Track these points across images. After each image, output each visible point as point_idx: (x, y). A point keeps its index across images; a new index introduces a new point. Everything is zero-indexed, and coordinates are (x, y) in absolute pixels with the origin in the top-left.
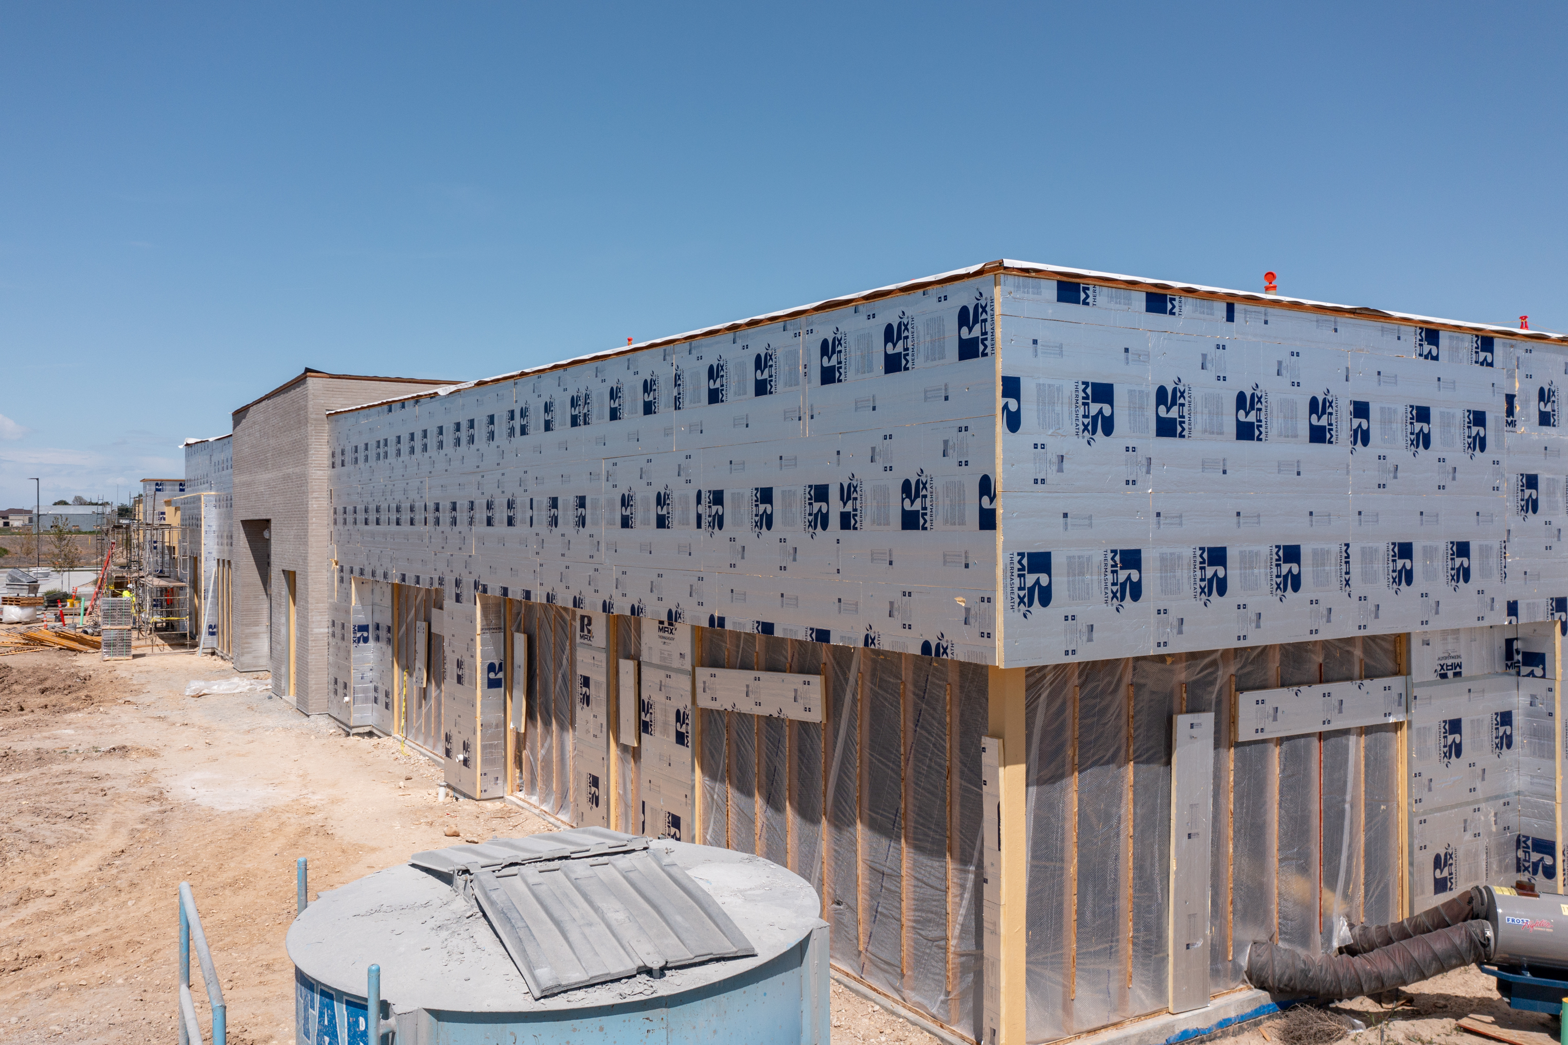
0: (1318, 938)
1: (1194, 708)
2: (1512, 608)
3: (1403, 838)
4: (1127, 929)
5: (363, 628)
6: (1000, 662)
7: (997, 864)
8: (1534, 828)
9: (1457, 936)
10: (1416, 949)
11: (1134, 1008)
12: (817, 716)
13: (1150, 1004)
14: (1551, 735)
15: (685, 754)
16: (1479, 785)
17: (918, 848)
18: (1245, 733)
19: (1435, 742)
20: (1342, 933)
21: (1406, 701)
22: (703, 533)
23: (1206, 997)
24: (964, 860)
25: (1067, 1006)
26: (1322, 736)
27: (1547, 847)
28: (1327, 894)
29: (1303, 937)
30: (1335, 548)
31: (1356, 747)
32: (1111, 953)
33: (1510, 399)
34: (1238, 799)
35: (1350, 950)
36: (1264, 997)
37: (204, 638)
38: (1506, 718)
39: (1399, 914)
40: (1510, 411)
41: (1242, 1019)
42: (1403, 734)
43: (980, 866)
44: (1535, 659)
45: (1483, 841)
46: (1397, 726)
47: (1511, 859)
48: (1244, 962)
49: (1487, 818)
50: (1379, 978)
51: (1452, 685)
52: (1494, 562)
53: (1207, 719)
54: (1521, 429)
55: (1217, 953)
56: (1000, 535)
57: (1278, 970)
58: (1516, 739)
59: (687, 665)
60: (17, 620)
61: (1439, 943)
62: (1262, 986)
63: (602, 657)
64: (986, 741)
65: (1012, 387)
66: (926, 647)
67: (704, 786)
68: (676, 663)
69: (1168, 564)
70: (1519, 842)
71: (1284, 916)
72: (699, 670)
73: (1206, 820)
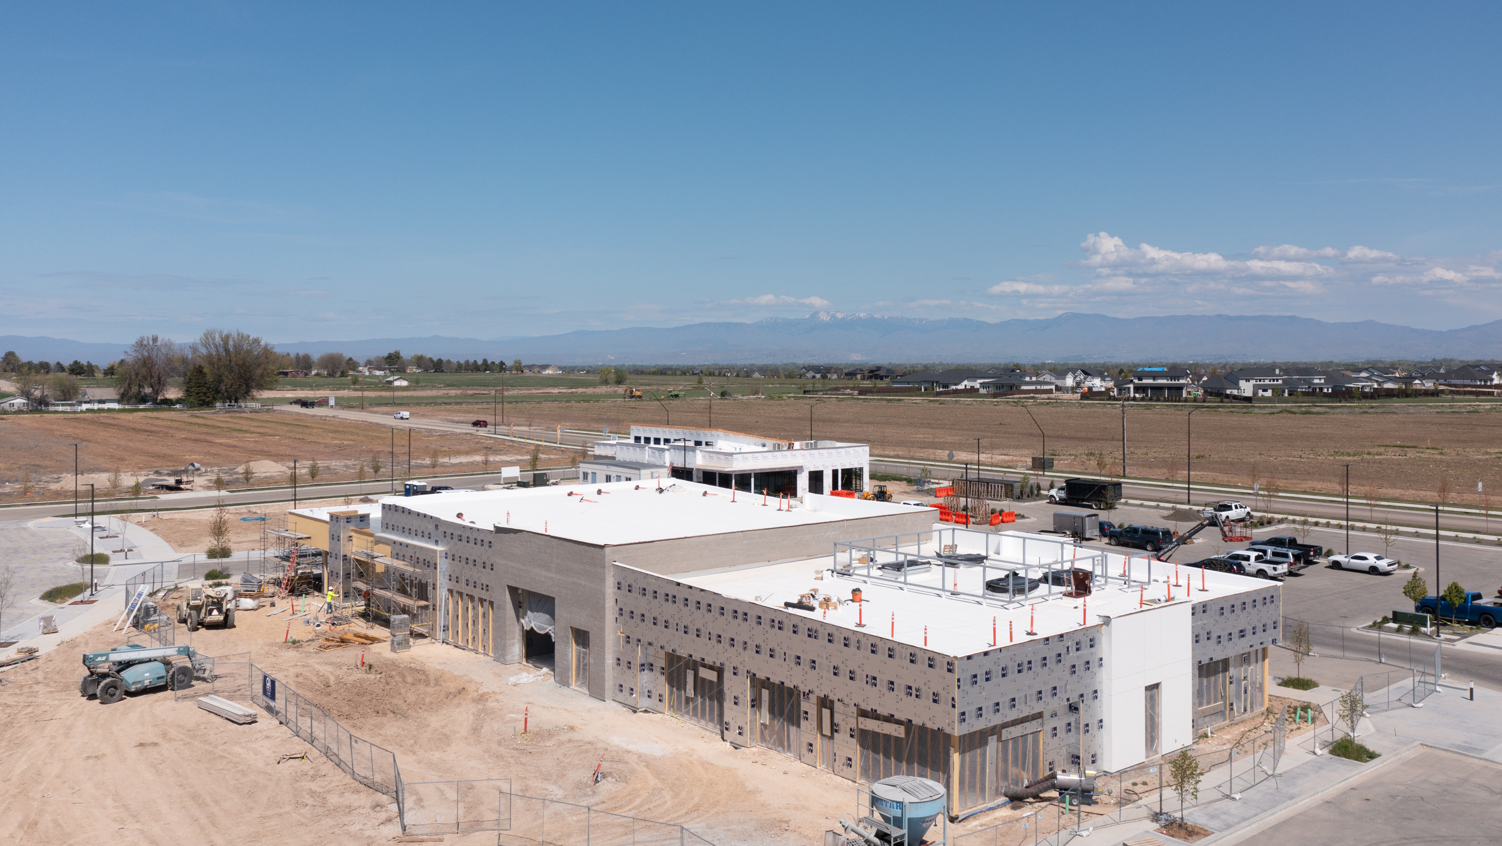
0: (1020, 785)
1: (992, 735)
2: (1068, 700)
3: (1041, 758)
4: (978, 785)
5: (643, 665)
6: (956, 734)
7: (953, 774)
8: (1076, 753)
9: (1049, 783)
10: (1040, 787)
11: (979, 803)
12: (903, 735)
13: (982, 802)
14: (1079, 728)
15: (854, 741)
16: (1061, 743)
17: (932, 769)
18: (1004, 738)
19: (1050, 733)
20: (1026, 783)
21: (1042, 724)
22: (869, 686)
23: (994, 800)
24: (944, 773)
25: (966, 803)
26: (1021, 736)
27: (1078, 757)
28: (1022, 772)
29: (1017, 784)
30: (1023, 696)
31: (1030, 738)
32: (975, 791)
33: (1068, 648)
34: (1002, 753)
35: (1027, 787)
36: (1007, 799)
37: (440, 635)
38: (1069, 724)
39: (1041, 777)
40: (1068, 651)
41: (1002, 804)
42: (1041, 733)
43: (949, 773)
44: (1076, 709)
45: (1063, 757)
46: (1040, 731)
47: (1070, 761)
48: (1003, 791)
49: (1064, 751)
50: (1032, 793)
51: (1055, 718)
52: (1063, 689)
53: (995, 737)
54: (1071, 654)
55: (997, 789)
56: (956, 710)
57: (1010, 793)
58: (1072, 729)
59: (855, 715)
60: (251, 608)
61: (1045, 785)
62: (1007, 796)
63: (815, 707)
64: (951, 748)
65: (959, 680)
66: (939, 729)
67: (860, 750)
68: (850, 714)
69: (987, 707)
70: (1073, 756)
71: (1012, 780)
72: (859, 718)
73: (995, 760)
